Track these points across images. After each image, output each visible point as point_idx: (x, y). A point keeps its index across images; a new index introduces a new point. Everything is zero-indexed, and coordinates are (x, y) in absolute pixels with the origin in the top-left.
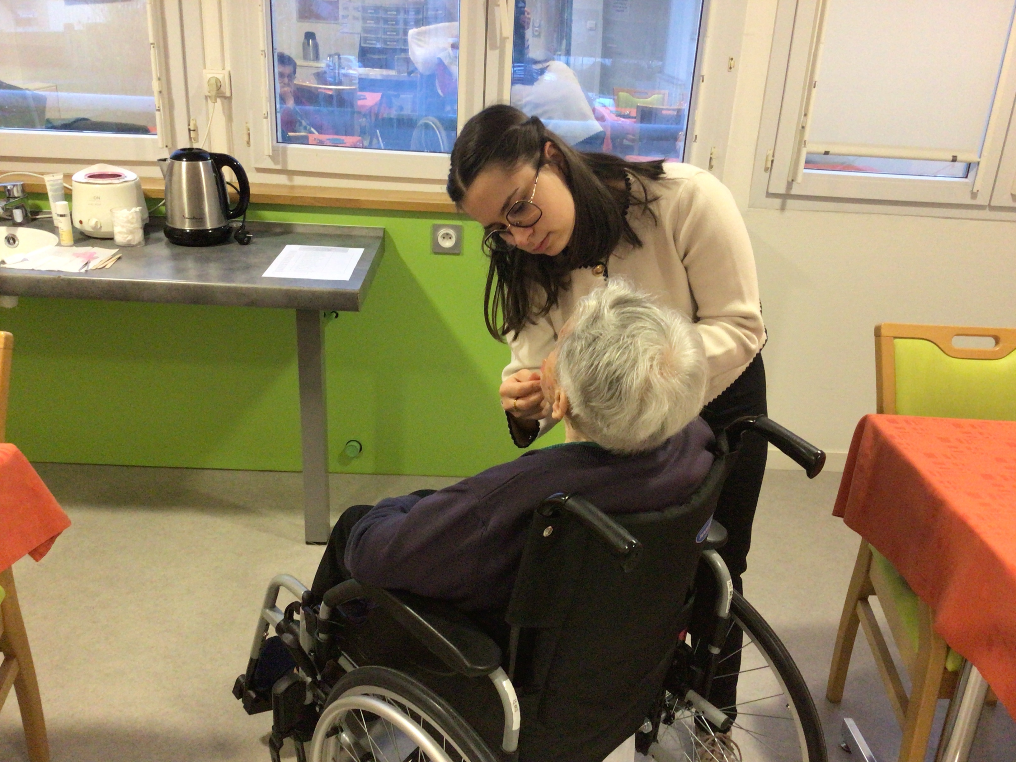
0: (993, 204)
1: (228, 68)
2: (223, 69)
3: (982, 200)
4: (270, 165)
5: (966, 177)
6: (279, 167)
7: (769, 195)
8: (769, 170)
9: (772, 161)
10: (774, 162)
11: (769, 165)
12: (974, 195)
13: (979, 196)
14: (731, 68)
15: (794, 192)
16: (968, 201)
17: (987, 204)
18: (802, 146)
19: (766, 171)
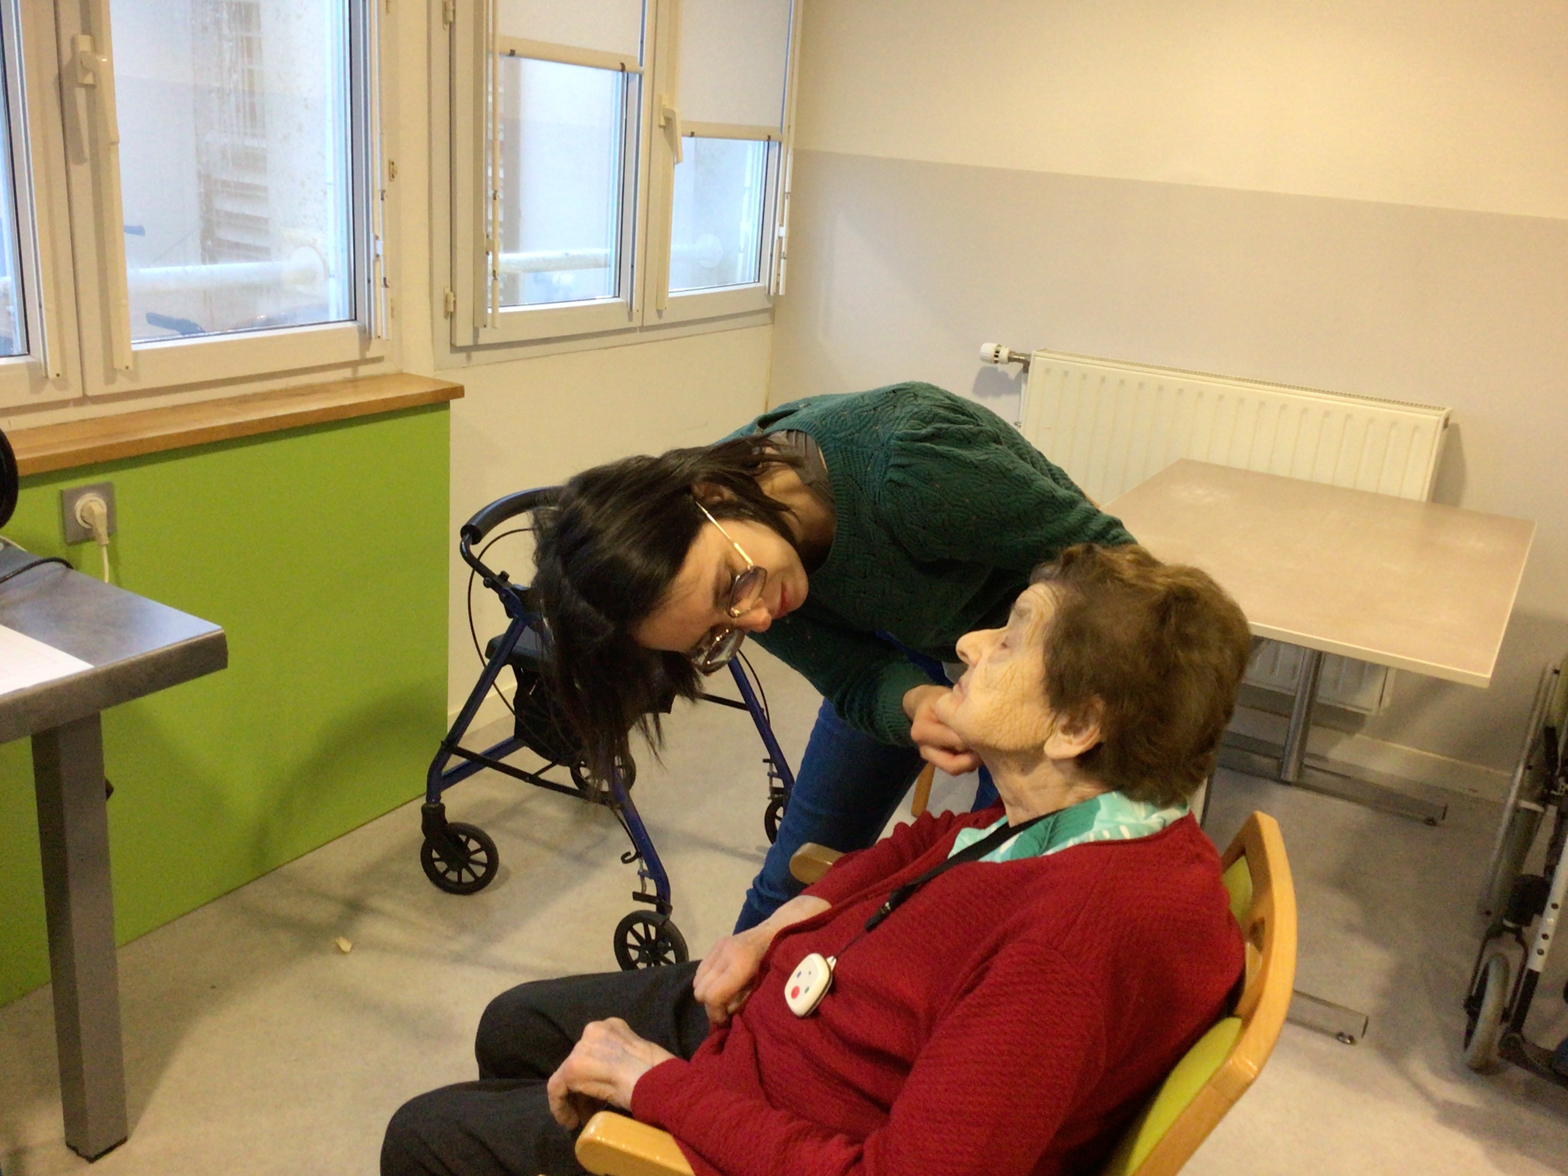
0: (645, 325)
3: (636, 323)
5: (619, 296)
7: (455, 348)
8: (451, 315)
9: (455, 302)
10: (458, 303)
11: (451, 309)
12: (631, 317)
14: (393, 176)
15: (482, 341)
16: (624, 324)
18: (490, 278)
19: (446, 317)
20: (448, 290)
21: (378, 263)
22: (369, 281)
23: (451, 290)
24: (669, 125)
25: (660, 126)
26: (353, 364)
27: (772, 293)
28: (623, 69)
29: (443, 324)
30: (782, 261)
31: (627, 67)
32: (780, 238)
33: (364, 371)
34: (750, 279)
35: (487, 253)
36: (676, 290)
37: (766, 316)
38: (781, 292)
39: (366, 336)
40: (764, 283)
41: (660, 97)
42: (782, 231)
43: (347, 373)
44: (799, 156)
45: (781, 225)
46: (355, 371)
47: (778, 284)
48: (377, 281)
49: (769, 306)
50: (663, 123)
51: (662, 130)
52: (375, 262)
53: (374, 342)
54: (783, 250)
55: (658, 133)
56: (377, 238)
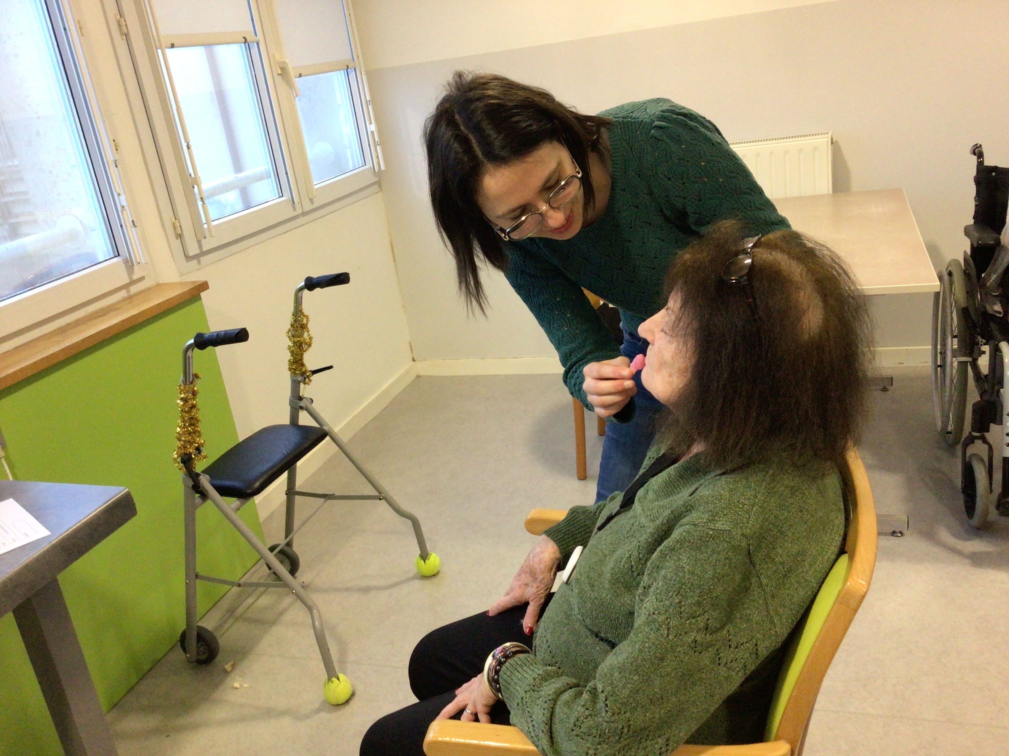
5: (283, 196)
7: (188, 258)
8: (180, 236)
9: (180, 226)
10: (182, 226)
11: (179, 231)
12: (295, 208)
18: (200, 203)
19: (177, 238)
20: (173, 219)
21: (125, 212)
22: (121, 226)
23: (175, 219)
24: (284, 72)
25: (278, 75)
26: (126, 287)
27: (376, 170)
28: (246, 41)
29: (177, 243)
30: (378, 147)
31: (248, 39)
32: (372, 132)
33: (134, 289)
34: (359, 165)
35: (193, 187)
36: (318, 183)
37: (376, 186)
38: (383, 168)
39: (129, 265)
40: (369, 165)
41: (273, 55)
42: (372, 127)
43: (123, 294)
44: (369, 74)
45: (371, 123)
46: (128, 292)
47: (379, 163)
48: (128, 225)
49: (377, 179)
50: (280, 72)
51: (280, 77)
52: (122, 211)
53: (136, 267)
54: (376, 140)
55: (279, 79)
56: (119, 195)
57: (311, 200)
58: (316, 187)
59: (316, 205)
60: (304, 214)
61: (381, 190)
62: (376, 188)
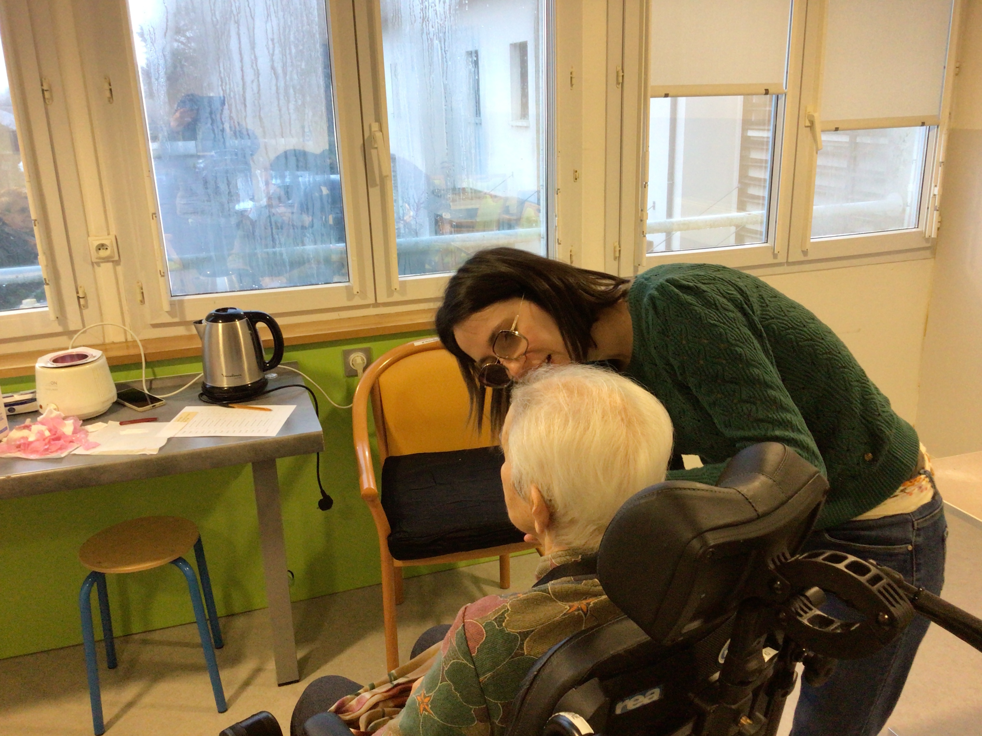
0: (790, 260)
1: (113, 232)
2: (109, 234)
3: (781, 259)
4: (168, 319)
5: (767, 243)
6: (177, 320)
8: (617, 259)
10: (621, 252)
11: (617, 255)
12: (775, 256)
13: (779, 256)
14: (576, 179)
16: (771, 261)
17: (785, 261)
18: (641, 236)
19: (614, 260)
23: (618, 244)
25: (805, 126)
27: (927, 235)
28: (767, 93)
29: (613, 263)
30: (936, 212)
31: (771, 91)
32: (935, 195)
34: (912, 225)
35: (641, 220)
36: (819, 237)
37: (929, 251)
38: (934, 236)
40: (921, 228)
41: (806, 107)
42: (936, 191)
44: (951, 133)
45: (936, 186)
47: (931, 229)
49: (926, 245)
50: (808, 124)
51: (809, 129)
52: (555, 230)
54: (936, 204)
55: (804, 131)
57: (805, 253)
58: (812, 241)
59: (810, 257)
60: (788, 263)
61: (935, 258)
62: (927, 253)
